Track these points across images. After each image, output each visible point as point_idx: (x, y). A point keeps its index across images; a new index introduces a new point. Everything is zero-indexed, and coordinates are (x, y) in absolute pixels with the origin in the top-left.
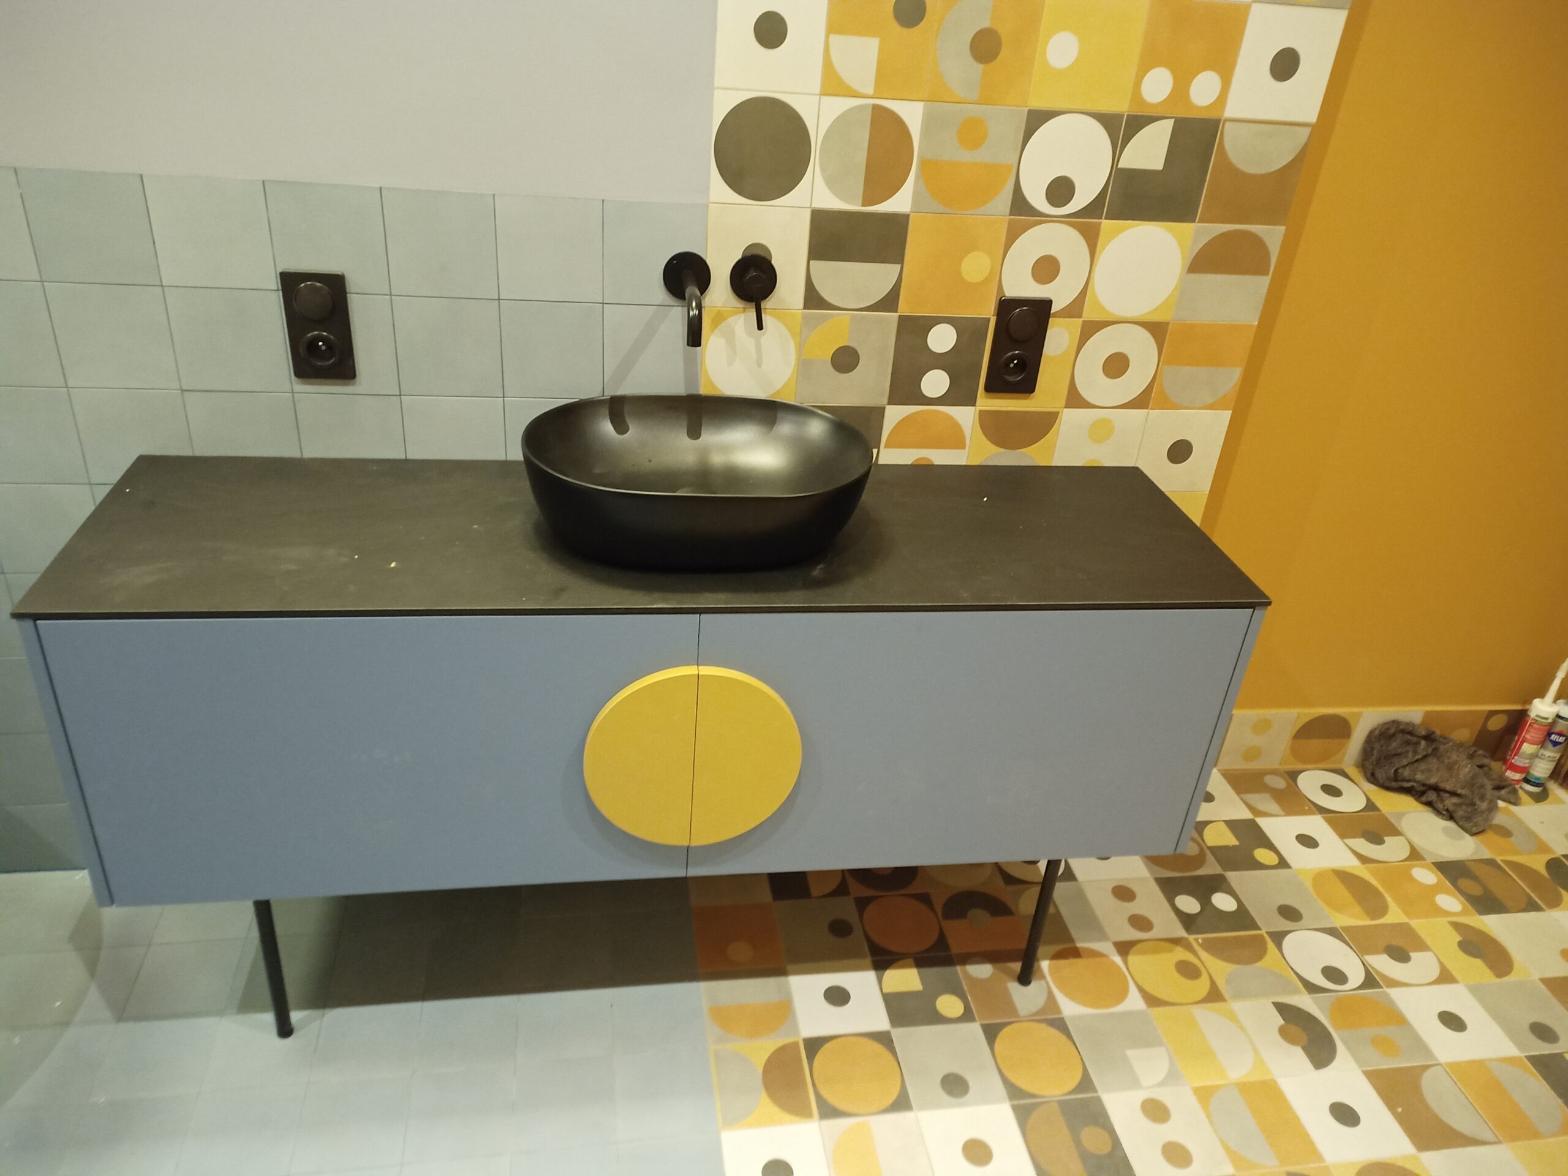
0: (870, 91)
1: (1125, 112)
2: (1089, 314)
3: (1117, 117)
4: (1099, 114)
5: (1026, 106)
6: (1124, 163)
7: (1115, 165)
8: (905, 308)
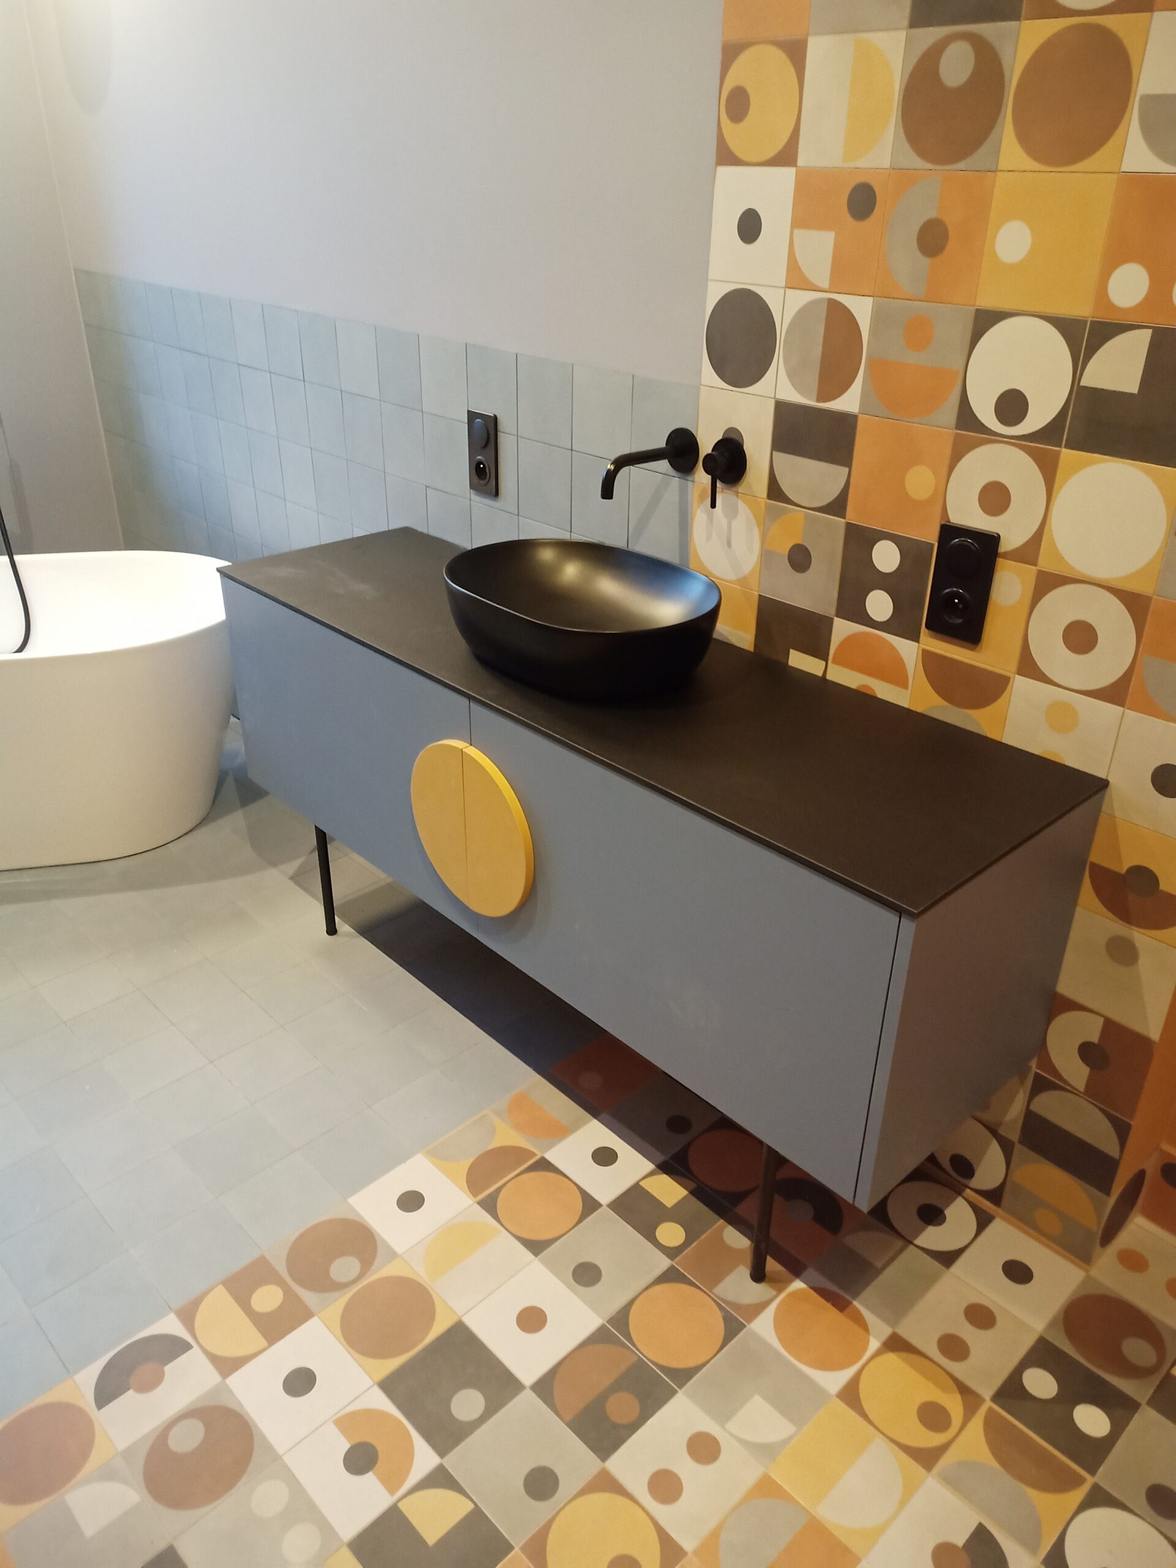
0: (825, 284)
1: (1088, 318)
2: (1045, 563)
3: (1079, 323)
4: (1057, 318)
5: (974, 305)
6: (1089, 379)
7: (1077, 382)
8: (853, 515)
